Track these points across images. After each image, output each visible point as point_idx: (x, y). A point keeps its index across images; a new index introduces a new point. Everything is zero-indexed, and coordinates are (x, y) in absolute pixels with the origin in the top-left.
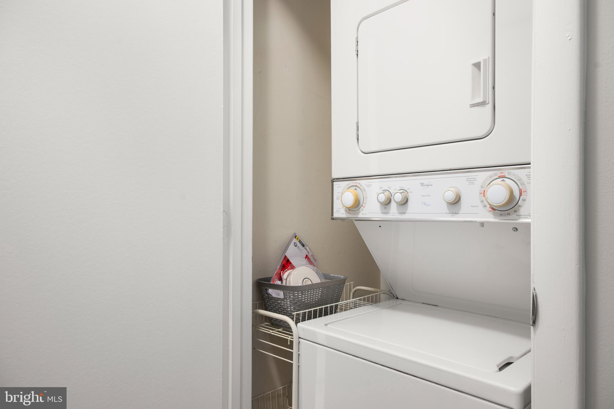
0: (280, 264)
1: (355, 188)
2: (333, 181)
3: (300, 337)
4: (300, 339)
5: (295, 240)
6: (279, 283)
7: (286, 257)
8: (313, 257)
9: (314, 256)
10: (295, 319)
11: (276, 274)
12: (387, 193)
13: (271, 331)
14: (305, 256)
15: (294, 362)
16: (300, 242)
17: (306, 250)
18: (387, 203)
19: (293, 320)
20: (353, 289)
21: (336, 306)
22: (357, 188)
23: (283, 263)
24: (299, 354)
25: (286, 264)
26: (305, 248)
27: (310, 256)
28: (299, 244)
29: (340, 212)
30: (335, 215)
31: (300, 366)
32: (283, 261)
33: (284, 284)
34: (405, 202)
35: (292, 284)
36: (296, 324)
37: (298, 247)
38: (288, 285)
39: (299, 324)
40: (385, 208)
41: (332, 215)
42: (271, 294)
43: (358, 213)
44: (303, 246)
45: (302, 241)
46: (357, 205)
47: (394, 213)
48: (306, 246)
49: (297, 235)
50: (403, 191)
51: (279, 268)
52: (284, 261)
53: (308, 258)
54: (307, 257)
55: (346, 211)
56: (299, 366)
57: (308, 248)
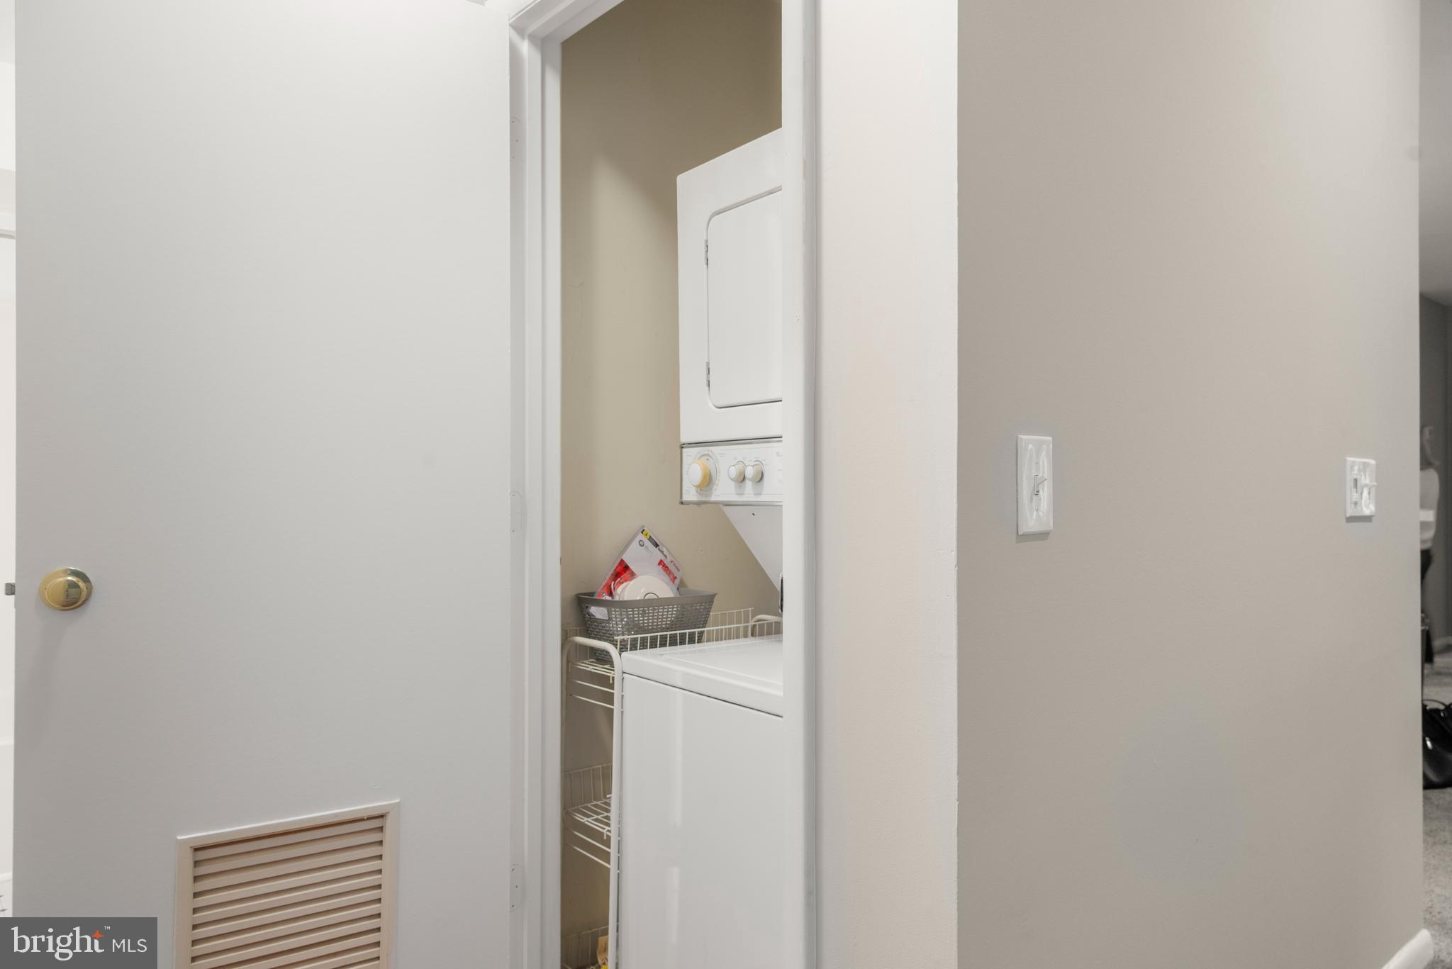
0: (613, 570)
1: (706, 458)
2: (682, 446)
3: (625, 671)
4: (624, 675)
5: (641, 537)
6: (609, 598)
7: (622, 561)
8: (674, 564)
9: (675, 562)
10: (618, 646)
11: (604, 586)
12: (741, 465)
13: (592, 667)
14: (658, 561)
15: (616, 707)
16: (650, 539)
17: (662, 552)
18: (742, 479)
19: (617, 648)
20: (752, 618)
21: (701, 634)
22: (709, 458)
23: (618, 570)
24: (622, 696)
25: (623, 571)
26: (659, 550)
27: (667, 562)
28: (648, 543)
29: (690, 495)
30: (685, 498)
31: (624, 713)
32: (617, 567)
33: (617, 598)
34: (760, 478)
35: (626, 598)
36: (620, 655)
37: (647, 547)
38: (621, 599)
39: (623, 654)
40: (740, 487)
41: (681, 497)
42: (594, 614)
43: (711, 496)
44: (657, 545)
45: (654, 538)
46: (708, 482)
47: (749, 494)
48: (660, 547)
49: (645, 529)
50: (758, 463)
51: (610, 578)
52: (620, 567)
53: (664, 564)
54: (661, 563)
55: (697, 492)
56: (622, 712)
57: (664, 550)
